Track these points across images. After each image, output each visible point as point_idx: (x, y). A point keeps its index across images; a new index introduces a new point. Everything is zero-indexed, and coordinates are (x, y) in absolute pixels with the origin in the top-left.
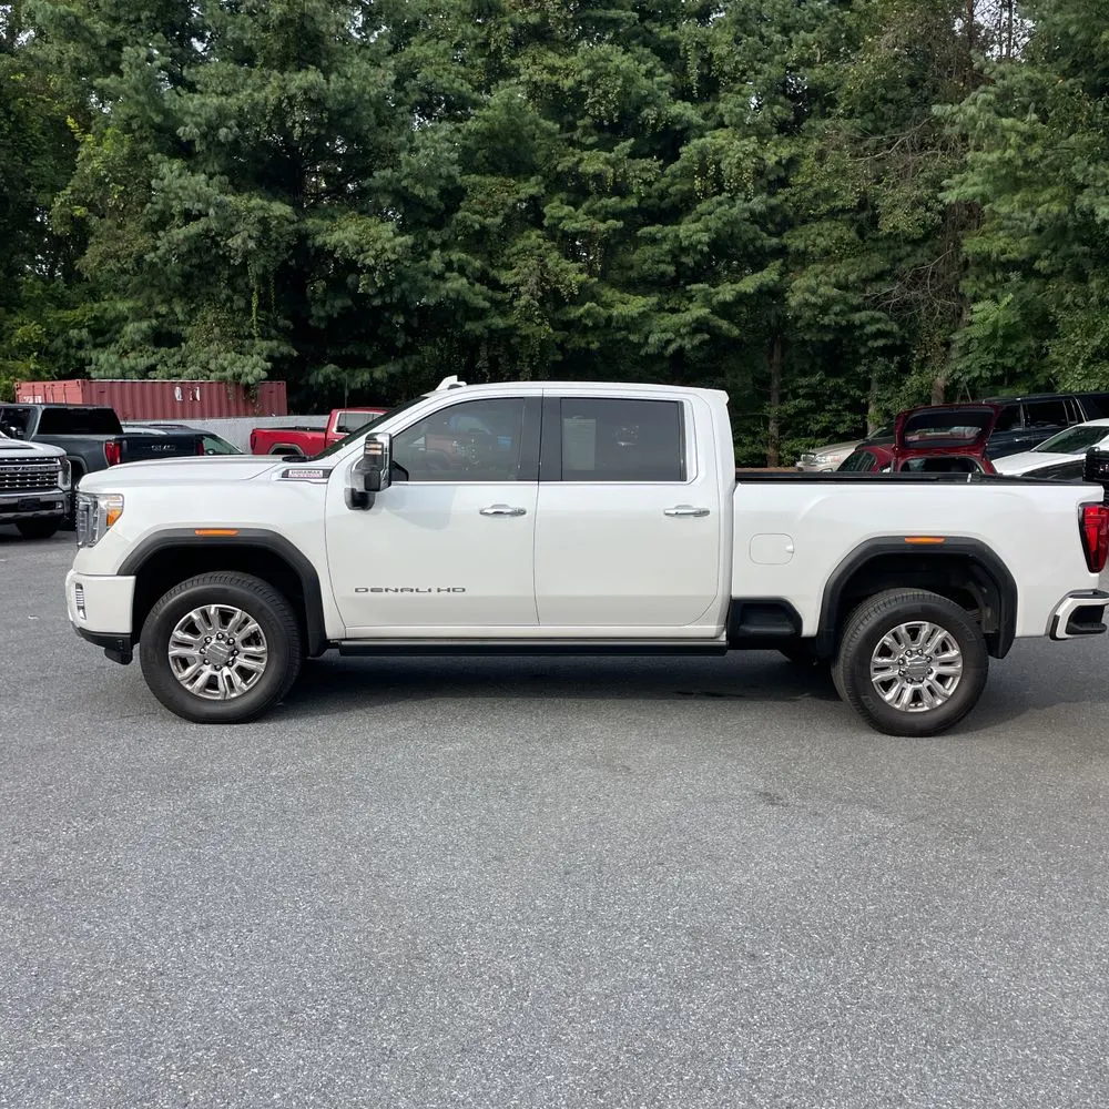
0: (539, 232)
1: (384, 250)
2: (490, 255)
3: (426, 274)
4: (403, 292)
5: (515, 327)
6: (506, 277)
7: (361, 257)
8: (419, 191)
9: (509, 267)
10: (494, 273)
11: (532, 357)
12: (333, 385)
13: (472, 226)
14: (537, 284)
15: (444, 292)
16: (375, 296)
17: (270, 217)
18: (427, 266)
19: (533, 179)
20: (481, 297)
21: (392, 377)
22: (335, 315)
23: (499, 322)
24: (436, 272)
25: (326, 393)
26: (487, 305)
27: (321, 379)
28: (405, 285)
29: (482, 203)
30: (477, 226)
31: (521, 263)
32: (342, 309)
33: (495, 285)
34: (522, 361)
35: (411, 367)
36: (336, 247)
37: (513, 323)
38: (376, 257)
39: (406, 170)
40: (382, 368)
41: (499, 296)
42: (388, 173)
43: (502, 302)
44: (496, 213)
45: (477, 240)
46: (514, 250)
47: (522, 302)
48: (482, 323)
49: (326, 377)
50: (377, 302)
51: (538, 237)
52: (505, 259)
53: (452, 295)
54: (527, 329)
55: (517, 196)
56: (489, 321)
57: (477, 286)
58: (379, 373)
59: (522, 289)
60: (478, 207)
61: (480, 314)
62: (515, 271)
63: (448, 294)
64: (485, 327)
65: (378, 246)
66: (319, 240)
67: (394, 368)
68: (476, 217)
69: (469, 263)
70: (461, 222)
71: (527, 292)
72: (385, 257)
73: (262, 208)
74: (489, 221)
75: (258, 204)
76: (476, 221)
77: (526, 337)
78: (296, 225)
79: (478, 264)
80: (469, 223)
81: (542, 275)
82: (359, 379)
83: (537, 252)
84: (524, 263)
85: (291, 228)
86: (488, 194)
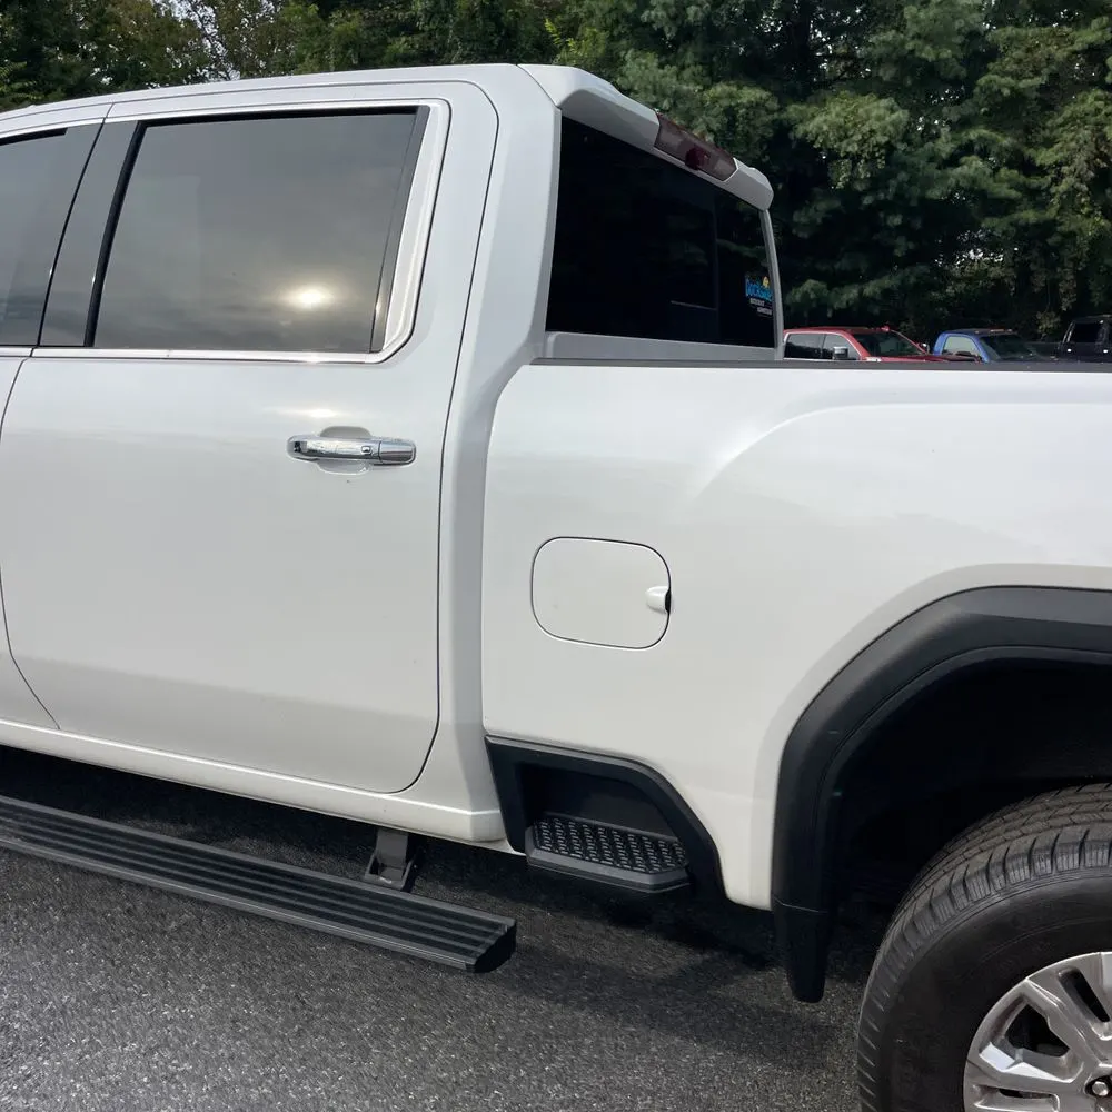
0: (1099, 93)
1: (872, 132)
2: (1027, 130)
3: (931, 159)
4: (900, 186)
5: (1054, 223)
6: (1045, 157)
7: (844, 144)
8: (928, 53)
9: (1049, 143)
10: (1030, 152)
11: (1076, 261)
12: (814, 305)
13: (999, 92)
14: (1087, 162)
15: (952, 181)
16: (865, 193)
17: (738, 105)
18: (933, 148)
19: (1095, 23)
20: (1006, 185)
21: (887, 293)
22: (819, 221)
23: (1030, 216)
24: (944, 155)
25: (806, 315)
26: (1014, 194)
27: (798, 297)
28: (903, 176)
29: (1019, 61)
30: (1006, 92)
31: (1068, 136)
32: (828, 212)
33: (1028, 167)
34: (1063, 268)
35: (912, 280)
36: (818, 135)
37: (1052, 217)
38: (863, 141)
39: (913, 29)
40: (872, 283)
41: (1034, 182)
42: (890, 35)
43: (1038, 191)
44: (1037, 73)
45: (1007, 110)
46: (1060, 120)
47: (1063, 187)
48: (1006, 220)
49: (806, 294)
50: (867, 200)
51: (1097, 99)
52: (1047, 133)
53: (963, 183)
54: (1070, 223)
55: (1070, 48)
56: (1016, 216)
57: (1004, 172)
58: (870, 289)
59: (1065, 169)
60: (1012, 67)
61: (1003, 207)
62: (1057, 146)
63: (958, 182)
64: (1011, 224)
65: (866, 129)
66: (800, 130)
67: (888, 282)
68: (1009, 79)
69: (994, 142)
70: (987, 90)
71: (1072, 173)
72: (873, 140)
73: (731, 96)
74: (1023, 84)
75: (724, 91)
76: (1005, 86)
77: (1071, 235)
78: (776, 115)
79: (1006, 142)
80: (996, 88)
81: (1097, 149)
82: (845, 297)
83: (1093, 119)
84: (1070, 135)
85: (767, 119)
86: (1029, 50)
